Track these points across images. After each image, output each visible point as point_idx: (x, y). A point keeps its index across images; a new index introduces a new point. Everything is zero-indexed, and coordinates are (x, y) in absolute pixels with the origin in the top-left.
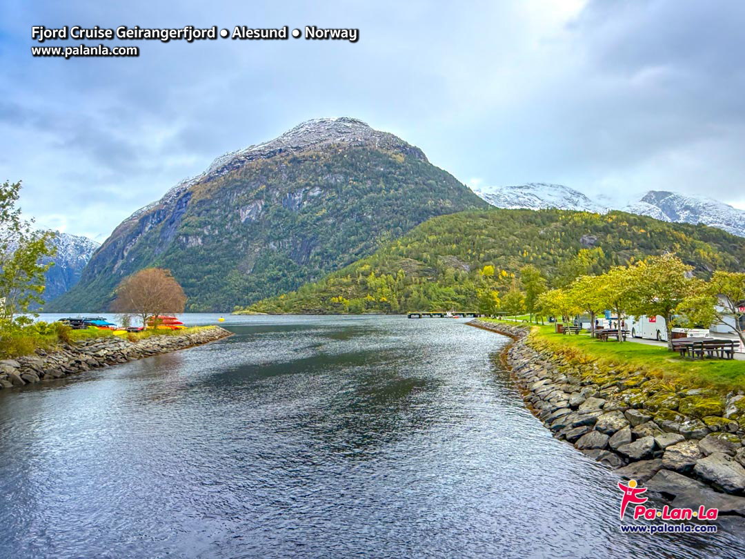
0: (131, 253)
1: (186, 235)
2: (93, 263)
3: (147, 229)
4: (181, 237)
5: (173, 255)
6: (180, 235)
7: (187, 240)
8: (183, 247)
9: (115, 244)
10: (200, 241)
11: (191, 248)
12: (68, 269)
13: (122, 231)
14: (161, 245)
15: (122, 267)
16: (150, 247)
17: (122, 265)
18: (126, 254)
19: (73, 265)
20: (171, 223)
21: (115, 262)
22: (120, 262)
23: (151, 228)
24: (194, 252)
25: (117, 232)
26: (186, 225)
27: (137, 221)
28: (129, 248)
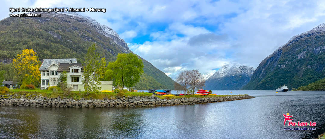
0: (264, 71)
1: (280, 64)
2: (254, 74)
3: (269, 63)
4: (279, 65)
5: (276, 71)
6: (278, 64)
7: (280, 66)
8: (279, 68)
9: (260, 68)
10: (285, 66)
11: (282, 69)
12: (248, 77)
13: (262, 64)
14: (273, 68)
15: (262, 76)
16: (270, 69)
17: (262, 75)
18: (263, 71)
19: (249, 75)
20: (276, 61)
21: (260, 74)
22: (261, 74)
23: (270, 63)
24: (283, 69)
25: (260, 65)
26: (280, 61)
27: (266, 61)
28: (264, 69)
